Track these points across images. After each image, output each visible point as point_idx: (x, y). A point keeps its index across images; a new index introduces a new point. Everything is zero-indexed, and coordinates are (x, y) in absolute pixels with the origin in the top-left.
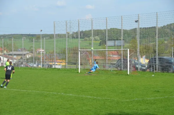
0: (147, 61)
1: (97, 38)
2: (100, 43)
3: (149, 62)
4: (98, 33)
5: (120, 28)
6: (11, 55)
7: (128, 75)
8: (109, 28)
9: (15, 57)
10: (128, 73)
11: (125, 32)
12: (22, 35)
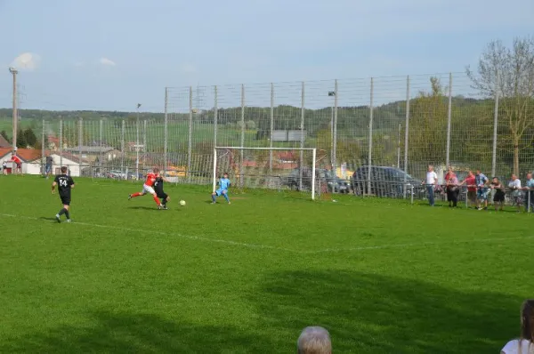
0: (350, 174)
1: (252, 123)
2: (257, 135)
3: (355, 176)
4: (252, 113)
5: (300, 107)
6: (77, 152)
7: (311, 200)
8: (276, 104)
9: (84, 157)
10: (313, 197)
11: (309, 113)
12: (100, 113)
